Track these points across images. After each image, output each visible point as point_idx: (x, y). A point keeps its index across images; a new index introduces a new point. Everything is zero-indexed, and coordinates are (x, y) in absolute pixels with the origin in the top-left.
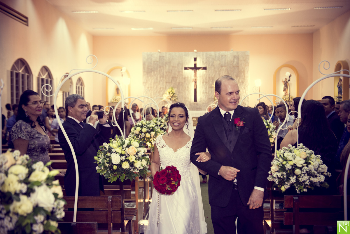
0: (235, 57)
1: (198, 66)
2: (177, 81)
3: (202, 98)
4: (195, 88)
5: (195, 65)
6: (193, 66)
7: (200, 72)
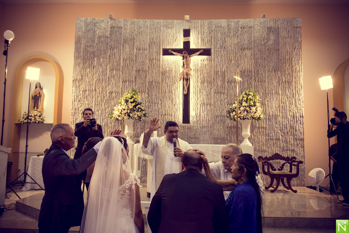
0: (270, 29)
1: (192, 46)
2: (147, 80)
3: (200, 115)
4: (186, 93)
5: (187, 44)
6: (181, 46)
7: (196, 60)
